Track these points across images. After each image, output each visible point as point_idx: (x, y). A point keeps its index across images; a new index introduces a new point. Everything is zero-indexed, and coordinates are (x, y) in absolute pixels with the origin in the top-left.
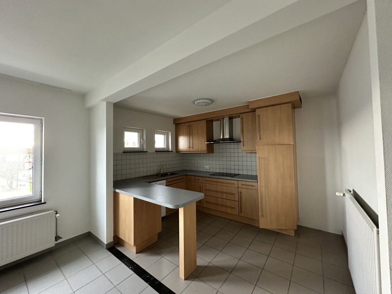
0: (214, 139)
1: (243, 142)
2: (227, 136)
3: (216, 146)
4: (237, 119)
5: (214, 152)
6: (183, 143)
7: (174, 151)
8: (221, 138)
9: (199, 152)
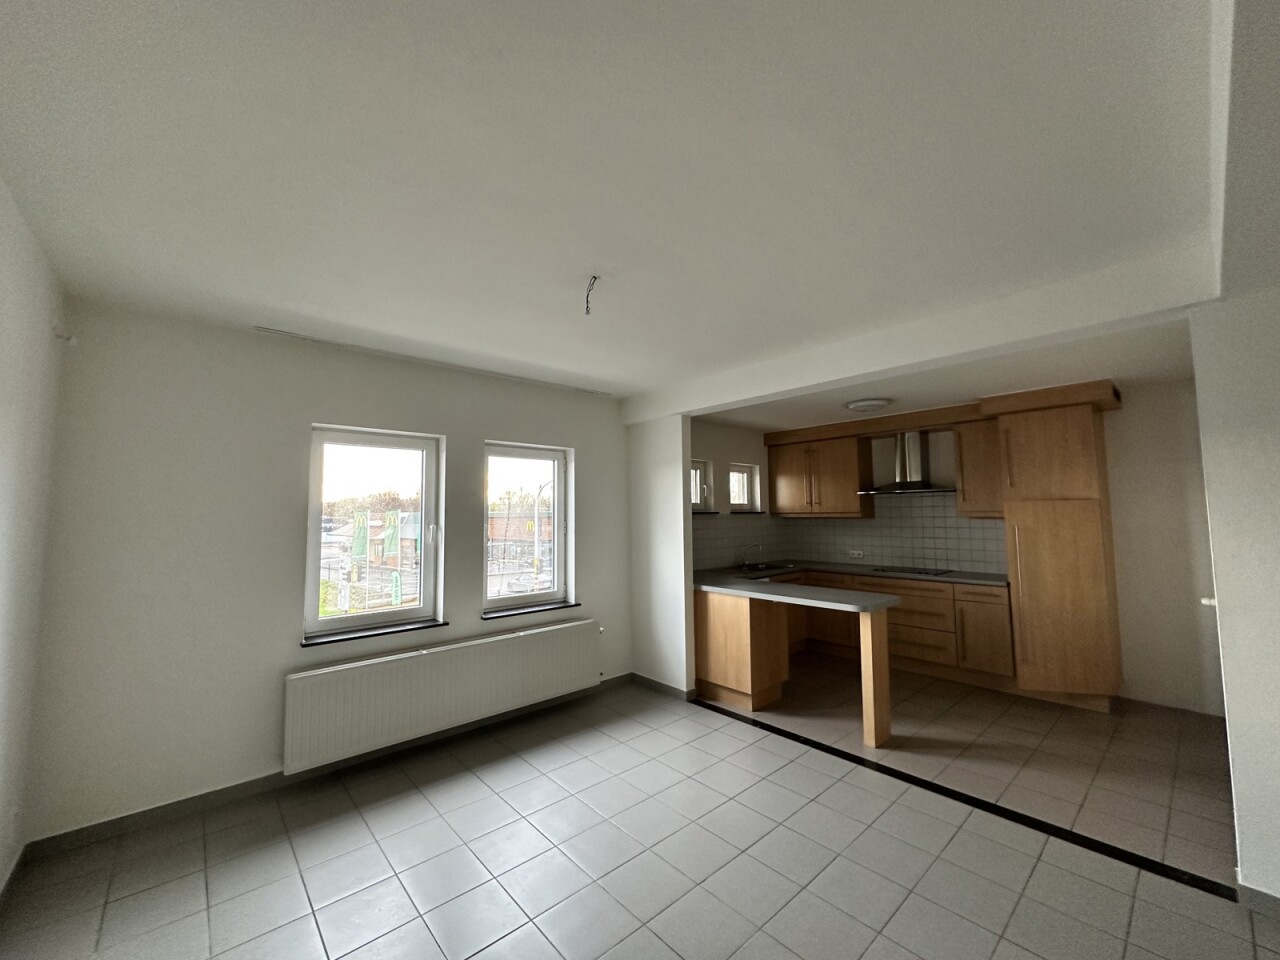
0: (876, 486)
1: (963, 491)
2: (914, 476)
3: (881, 501)
4: (942, 434)
5: (877, 514)
6: (788, 494)
7: (768, 511)
8: (898, 480)
9: (838, 515)
